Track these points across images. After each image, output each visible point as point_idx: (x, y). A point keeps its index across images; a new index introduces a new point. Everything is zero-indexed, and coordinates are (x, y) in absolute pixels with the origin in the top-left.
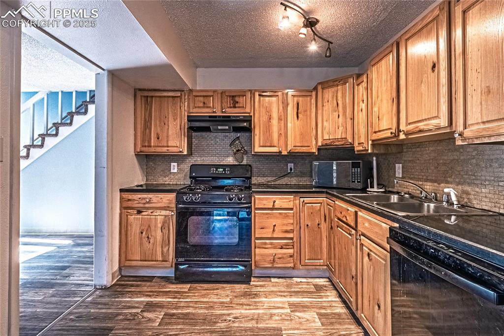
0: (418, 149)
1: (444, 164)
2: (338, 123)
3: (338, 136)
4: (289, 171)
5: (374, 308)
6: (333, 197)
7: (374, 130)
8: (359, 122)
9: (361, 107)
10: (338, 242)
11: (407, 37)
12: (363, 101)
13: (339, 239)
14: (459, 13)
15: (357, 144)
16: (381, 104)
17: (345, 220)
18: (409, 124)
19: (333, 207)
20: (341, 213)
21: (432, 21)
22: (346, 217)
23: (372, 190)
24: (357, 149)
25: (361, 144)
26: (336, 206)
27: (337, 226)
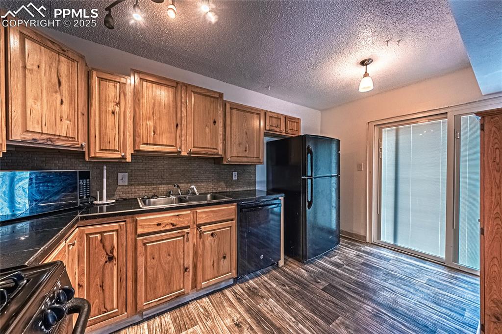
2: (61, 113)
3: (61, 131)
5: (218, 264)
6: (117, 217)
7: (145, 142)
8: (106, 125)
9: (111, 109)
10: (146, 262)
11: (193, 90)
12: (118, 104)
13: (152, 254)
14: (228, 106)
15: (97, 150)
16: (158, 121)
17: (171, 227)
18: (194, 147)
19: (117, 231)
20: (159, 225)
21: (214, 98)
22: (172, 224)
23: (101, 202)
24: (98, 155)
25: (109, 150)
26: (140, 223)
27: (145, 244)
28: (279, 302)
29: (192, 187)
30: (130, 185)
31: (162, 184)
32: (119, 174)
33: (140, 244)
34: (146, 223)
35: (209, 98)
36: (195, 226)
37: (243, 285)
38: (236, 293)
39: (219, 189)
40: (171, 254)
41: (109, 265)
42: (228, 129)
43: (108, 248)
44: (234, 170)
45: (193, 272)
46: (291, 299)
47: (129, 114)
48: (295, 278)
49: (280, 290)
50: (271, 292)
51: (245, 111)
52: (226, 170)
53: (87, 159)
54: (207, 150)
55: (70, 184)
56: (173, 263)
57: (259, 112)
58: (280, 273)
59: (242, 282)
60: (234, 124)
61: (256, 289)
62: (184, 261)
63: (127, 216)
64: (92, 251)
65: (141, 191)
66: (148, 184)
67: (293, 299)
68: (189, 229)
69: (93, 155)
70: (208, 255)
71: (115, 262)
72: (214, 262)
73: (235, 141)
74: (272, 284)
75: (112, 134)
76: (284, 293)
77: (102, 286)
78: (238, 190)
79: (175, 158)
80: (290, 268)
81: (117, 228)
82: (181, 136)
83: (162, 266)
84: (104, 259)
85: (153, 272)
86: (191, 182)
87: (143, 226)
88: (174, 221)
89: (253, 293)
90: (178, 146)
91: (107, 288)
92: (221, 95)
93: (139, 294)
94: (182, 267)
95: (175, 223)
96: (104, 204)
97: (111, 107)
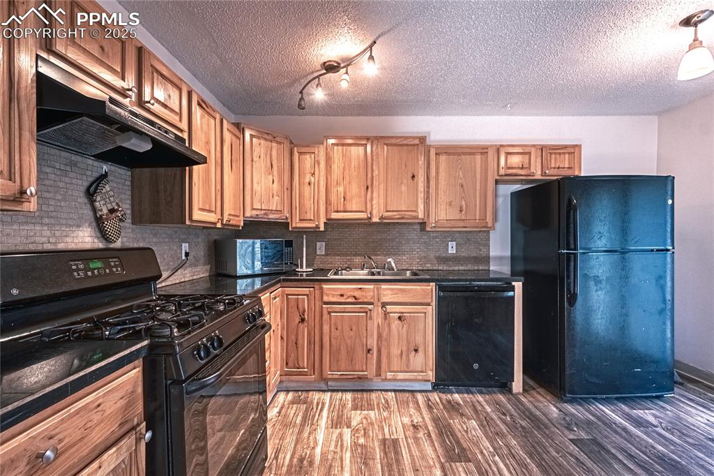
0: (347, 230)
1: (373, 242)
2: (272, 191)
3: (272, 206)
4: (184, 258)
5: (408, 356)
6: (307, 283)
7: (336, 210)
8: (304, 196)
9: (307, 180)
10: (330, 330)
11: (386, 142)
12: (313, 174)
13: (335, 324)
14: (433, 152)
15: (297, 221)
16: (348, 186)
17: (353, 300)
18: (387, 211)
19: (307, 295)
20: (342, 295)
21: (413, 145)
22: (354, 297)
23: (302, 270)
24: (299, 225)
25: (307, 220)
26: (325, 291)
27: (329, 313)
28: (484, 427)
29: (389, 260)
30: (327, 254)
31: (356, 255)
32: (318, 243)
33: (325, 312)
34: (332, 291)
35: (405, 147)
36: (380, 304)
37: (443, 396)
38: (429, 400)
39: (427, 265)
40: (354, 329)
41: (301, 326)
42: (432, 183)
43: (301, 310)
44: (450, 240)
45: (377, 357)
46: (505, 431)
47: (323, 183)
48: (531, 413)
49: (494, 416)
50: (478, 414)
51: (459, 154)
52: (437, 240)
53: (290, 229)
54: (403, 213)
55: (279, 251)
56: (355, 339)
57: (485, 151)
58: (509, 400)
59: (443, 393)
60: (442, 175)
61: (459, 404)
62: (367, 341)
63: (316, 283)
64: (290, 310)
65: (337, 261)
66: (343, 255)
67: (508, 431)
68: (372, 306)
69: (294, 225)
70: (395, 341)
71: (306, 324)
72: (402, 352)
73: (443, 198)
74: (487, 407)
75: (309, 204)
76: (498, 422)
77: (296, 344)
78: (456, 268)
79: (365, 224)
80: (531, 399)
81: (308, 293)
82: (372, 200)
83: (344, 339)
84: (298, 319)
85: (336, 343)
86: (389, 255)
87: (328, 295)
88: (357, 294)
89: (453, 407)
90: (369, 212)
91: (300, 346)
92: (423, 139)
93: (324, 361)
94: (365, 348)
95: (357, 297)
96: (304, 272)
97: (308, 178)
